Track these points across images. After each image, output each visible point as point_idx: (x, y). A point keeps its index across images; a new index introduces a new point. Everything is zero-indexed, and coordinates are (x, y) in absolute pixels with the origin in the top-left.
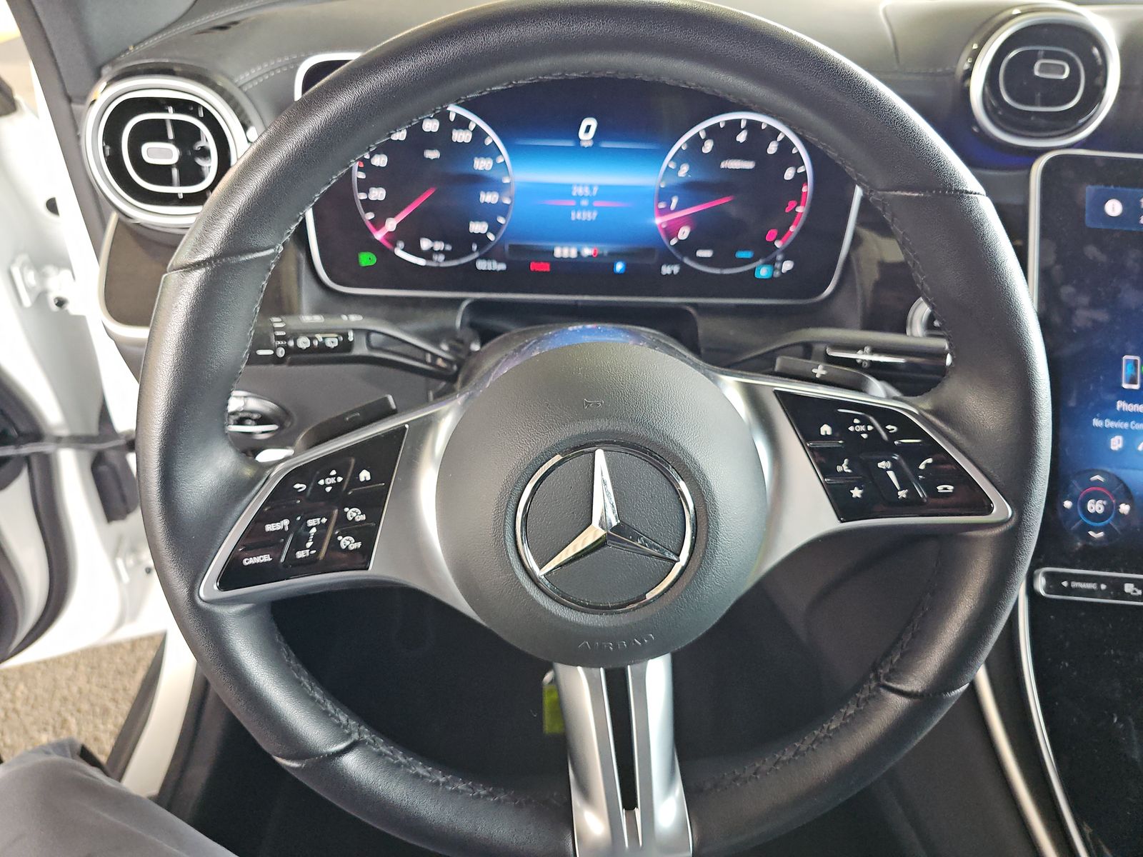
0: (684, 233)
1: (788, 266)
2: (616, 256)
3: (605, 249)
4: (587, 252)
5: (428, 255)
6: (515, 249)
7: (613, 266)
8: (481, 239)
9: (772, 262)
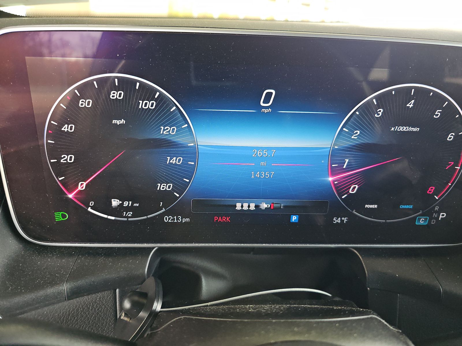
0: (354, 189)
1: (442, 215)
2: (290, 209)
3: (282, 203)
4: (264, 206)
5: (118, 211)
6: (199, 203)
7: (290, 218)
8: (167, 196)
9: (429, 213)
